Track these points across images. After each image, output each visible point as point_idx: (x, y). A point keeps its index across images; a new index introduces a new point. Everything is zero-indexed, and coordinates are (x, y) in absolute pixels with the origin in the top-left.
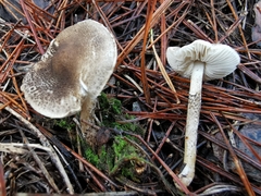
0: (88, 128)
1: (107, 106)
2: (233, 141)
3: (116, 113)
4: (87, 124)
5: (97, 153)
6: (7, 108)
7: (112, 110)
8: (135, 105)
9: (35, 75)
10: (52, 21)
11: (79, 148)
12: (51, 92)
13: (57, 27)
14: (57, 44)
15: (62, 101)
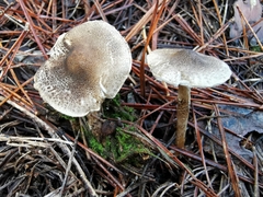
0: (95, 121)
2: (210, 128)
4: (95, 118)
5: (101, 142)
6: (9, 102)
7: (112, 103)
8: (130, 96)
9: (49, 73)
10: (43, 4)
11: (84, 137)
12: (69, 92)
13: (48, 12)
14: (69, 43)
15: (82, 102)
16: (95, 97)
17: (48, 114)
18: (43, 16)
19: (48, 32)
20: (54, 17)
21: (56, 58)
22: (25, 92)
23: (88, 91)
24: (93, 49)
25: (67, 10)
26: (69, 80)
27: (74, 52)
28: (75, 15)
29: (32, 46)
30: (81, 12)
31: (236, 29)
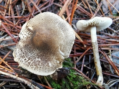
2: (111, 60)
5: (59, 83)
9: (23, 50)
10: (5, 11)
11: (47, 82)
12: (40, 59)
13: (9, 14)
14: (31, 28)
15: (50, 64)
16: (58, 59)
17: (23, 73)
18: (7, 17)
19: (12, 25)
20: (14, 17)
21: (25, 39)
22: (6, 63)
23: (52, 57)
24: (49, 29)
25: (19, 12)
26: (36, 52)
27: (37, 33)
28: (24, 14)
29: (4, 35)
30: (27, 12)
31: (105, 7)
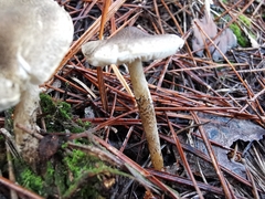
0: (26, 136)
1: (53, 109)
3: (65, 119)
4: (24, 131)
5: (40, 173)
7: (60, 116)
8: (87, 111)
31: (198, 43)
